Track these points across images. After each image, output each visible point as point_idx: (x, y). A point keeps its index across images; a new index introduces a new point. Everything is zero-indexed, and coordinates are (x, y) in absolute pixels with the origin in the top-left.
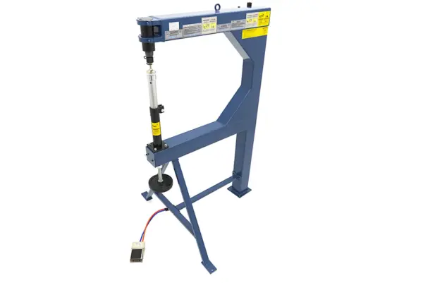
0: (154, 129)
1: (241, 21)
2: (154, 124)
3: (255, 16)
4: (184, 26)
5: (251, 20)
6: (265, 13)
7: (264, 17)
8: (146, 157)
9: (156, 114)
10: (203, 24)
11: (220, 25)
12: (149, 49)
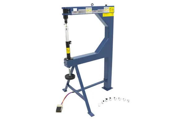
0: (67, 51)
1: (102, 10)
2: (68, 48)
3: (107, 8)
4: (79, 10)
5: (106, 10)
6: (112, 7)
7: (112, 9)
8: (64, 64)
9: (68, 44)
10: (86, 9)
11: (93, 11)
12: (66, 18)
